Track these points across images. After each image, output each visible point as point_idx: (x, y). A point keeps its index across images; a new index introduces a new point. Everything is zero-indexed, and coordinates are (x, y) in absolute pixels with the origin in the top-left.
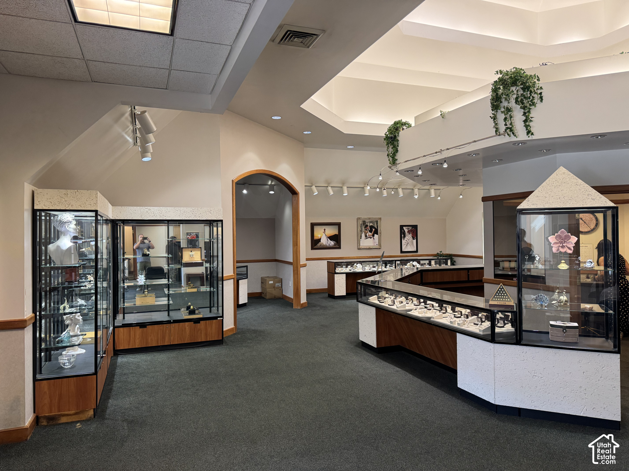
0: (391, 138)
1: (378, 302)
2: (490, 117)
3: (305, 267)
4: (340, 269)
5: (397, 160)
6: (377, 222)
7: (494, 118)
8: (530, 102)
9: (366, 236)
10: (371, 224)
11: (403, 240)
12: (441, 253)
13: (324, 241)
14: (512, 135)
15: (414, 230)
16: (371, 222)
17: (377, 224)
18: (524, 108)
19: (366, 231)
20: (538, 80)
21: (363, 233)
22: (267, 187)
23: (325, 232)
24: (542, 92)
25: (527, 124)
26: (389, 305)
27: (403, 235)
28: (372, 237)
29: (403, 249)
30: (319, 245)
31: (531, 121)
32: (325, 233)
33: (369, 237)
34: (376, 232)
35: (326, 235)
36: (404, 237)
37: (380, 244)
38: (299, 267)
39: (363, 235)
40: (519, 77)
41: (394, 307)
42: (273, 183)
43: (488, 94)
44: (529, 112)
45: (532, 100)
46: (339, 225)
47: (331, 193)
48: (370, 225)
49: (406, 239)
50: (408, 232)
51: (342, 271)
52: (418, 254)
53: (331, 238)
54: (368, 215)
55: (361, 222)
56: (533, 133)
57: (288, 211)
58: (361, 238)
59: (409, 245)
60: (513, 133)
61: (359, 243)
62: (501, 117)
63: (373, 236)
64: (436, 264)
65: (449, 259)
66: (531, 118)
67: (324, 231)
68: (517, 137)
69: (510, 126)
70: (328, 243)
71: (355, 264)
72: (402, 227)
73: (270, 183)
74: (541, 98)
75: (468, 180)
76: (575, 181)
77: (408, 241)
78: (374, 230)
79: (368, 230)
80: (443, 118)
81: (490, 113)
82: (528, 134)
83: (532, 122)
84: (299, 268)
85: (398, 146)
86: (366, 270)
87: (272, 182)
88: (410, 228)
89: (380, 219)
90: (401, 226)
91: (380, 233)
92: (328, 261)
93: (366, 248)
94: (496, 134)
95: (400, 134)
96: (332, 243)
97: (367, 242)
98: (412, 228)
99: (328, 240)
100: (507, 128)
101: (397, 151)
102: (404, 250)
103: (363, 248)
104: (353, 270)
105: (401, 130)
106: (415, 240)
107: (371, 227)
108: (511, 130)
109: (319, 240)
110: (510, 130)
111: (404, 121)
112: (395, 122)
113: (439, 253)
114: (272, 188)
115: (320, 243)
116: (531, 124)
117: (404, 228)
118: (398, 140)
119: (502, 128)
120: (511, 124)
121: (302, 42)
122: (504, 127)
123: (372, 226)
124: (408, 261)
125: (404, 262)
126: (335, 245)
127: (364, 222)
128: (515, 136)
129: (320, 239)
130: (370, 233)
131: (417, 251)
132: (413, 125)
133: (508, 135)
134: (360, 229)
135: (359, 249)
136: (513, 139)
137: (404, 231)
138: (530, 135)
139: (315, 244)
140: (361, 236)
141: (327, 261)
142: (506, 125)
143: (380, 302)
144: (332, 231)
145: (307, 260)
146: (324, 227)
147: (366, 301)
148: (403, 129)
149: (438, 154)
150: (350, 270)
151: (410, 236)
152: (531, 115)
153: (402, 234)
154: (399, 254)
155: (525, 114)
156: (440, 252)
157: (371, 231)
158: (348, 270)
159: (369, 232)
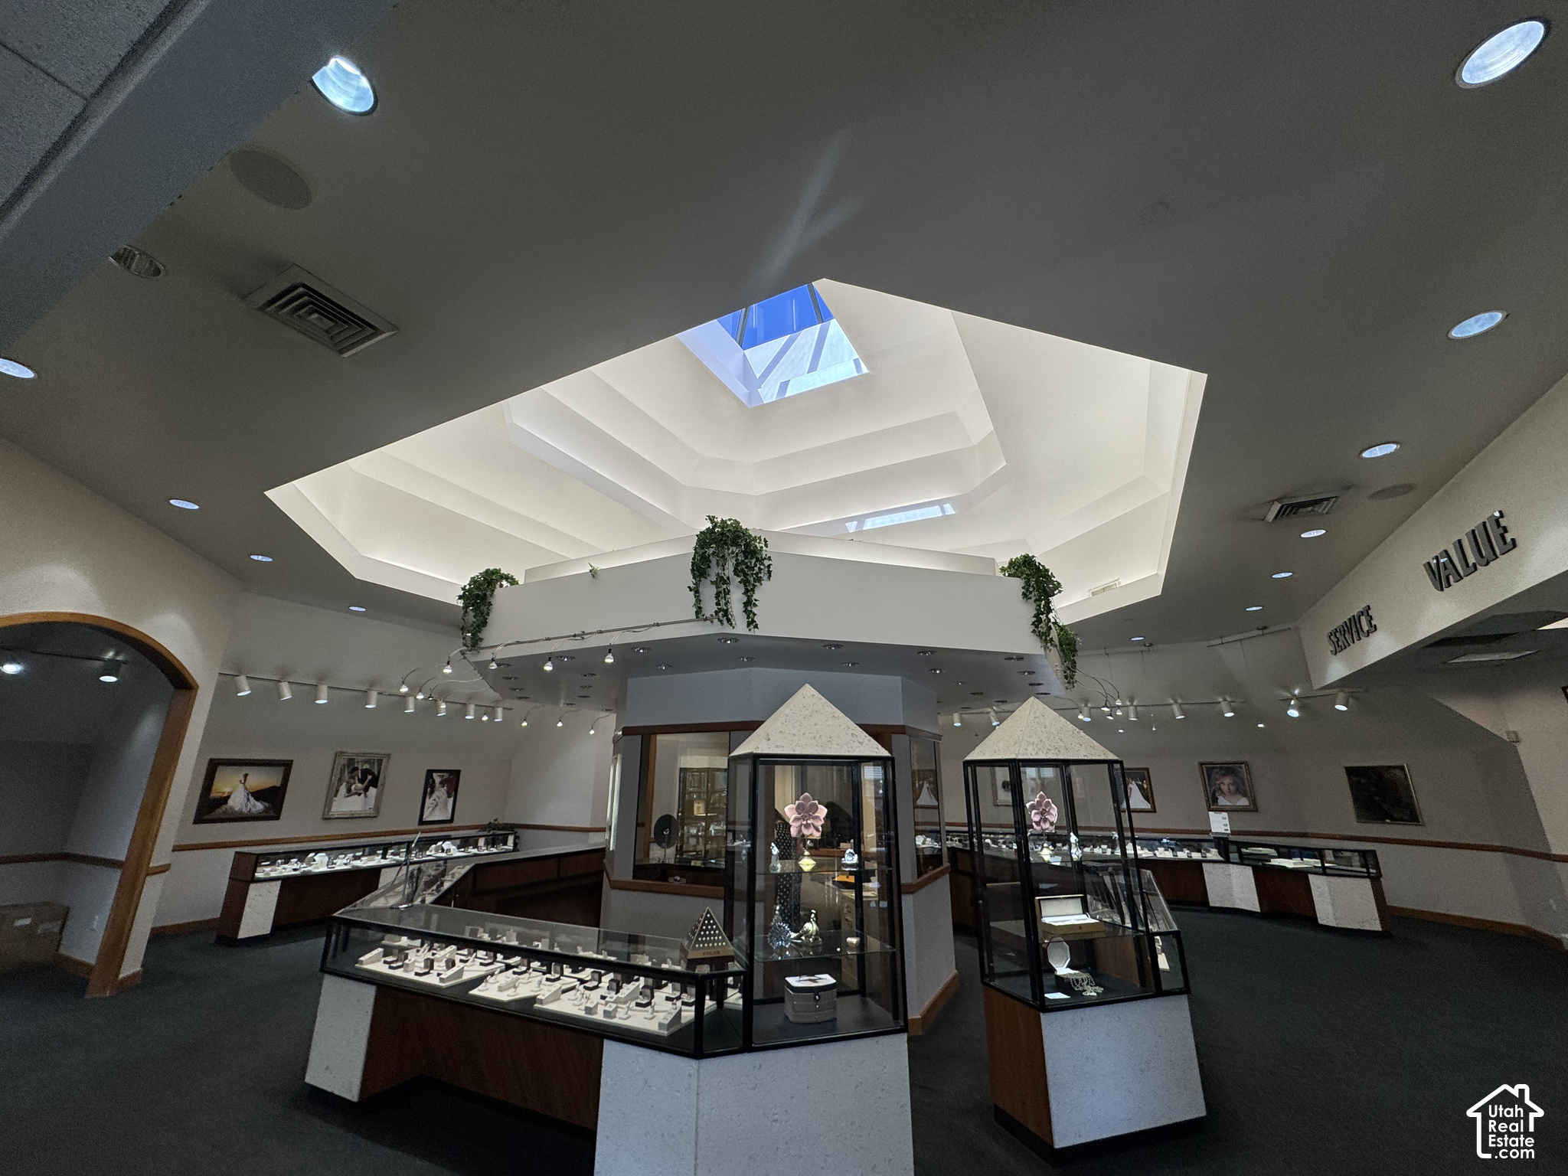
0: (477, 596)
1: (384, 969)
2: (689, 587)
3: (163, 875)
4: (267, 869)
5: (481, 640)
6: (380, 762)
7: (696, 591)
8: (754, 576)
9: (349, 790)
10: (367, 766)
11: (427, 799)
12: (496, 822)
13: (238, 801)
14: (725, 622)
15: (452, 780)
16: (366, 762)
17: (380, 765)
18: (745, 582)
19: (352, 781)
20: (766, 546)
21: (345, 784)
22: (98, 664)
23: (245, 780)
24: (770, 565)
25: (749, 608)
26: (417, 974)
27: (429, 789)
28: (362, 791)
29: (424, 817)
30: (220, 811)
31: (755, 605)
32: (244, 784)
33: (356, 794)
34: (374, 783)
35: (246, 789)
36: (432, 792)
37: (377, 808)
38: (144, 872)
39: (343, 789)
40: (742, 534)
41: (432, 979)
42: (119, 658)
43: (689, 549)
44: (753, 590)
45: (757, 574)
46: (287, 766)
47: (287, 695)
48: (364, 767)
49: (434, 796)
50: (442, 783)
51: (273, 874)
52: (454, 824)
53: (258, 795)
54: (360, 747)
55: (343, 761)
56: (757, 625)
57: (149, 729)
58: (336, 796)
59: (438, 809)
60: (729, 620)
61: (328, 805)
62: (709, 592)
63: (366, 790)
64: (487, 844)
65: (512, 834)
66: (756, 600)
67: (242, 779)
68: (733, 627)
69: (725, 608)
70: (247, 806)
71: (311, 855)
72: (430, 773)
73: (110, 655)
74: (769, 572)
75: (586, 697)
76: (830, 710)
77: (437, 799)
78: (369, 777)
79: (356, 778)
80: (594, 577)
81: (690, 580)
82: (748, 626)
83: (756, 608)
84: (142, 876)
85: (488, 614)
86: (337, 868)
87: (117, 654)
88: (446, 775)
89: (389, 755)
90: (428, 771)
91: (383, 784)
92: (238, 849)
93: (343, 816)
94: (697, 617)
95: (495, 593)
96: (260, 806)
97: (347, 804)
98: (450, 775)
99: (248, 799)
100: (720, 610)
101: (484, 623)
102: (427, 817)
103: (336, 816)
104: (302, 870)
105: (498, 586)
106: (452, 799)
107: (365, 772)
108: (726, 613)
109: (225, 800)
110: (724, 614)
111: (504, 571)
112: (487, 570)
113: (492, 821)
114: (111, 668)
115: (224, 807)
116: (754, 610)
117: (435, 775)
118: (490, 604)
119: (710, 608)
120: (726, 604)
121: (327, 332)
122: (716, 608)
123: (367, 769)
124: (435, 841)
125: (425, 844)
126: (266, 810)
127: (351, 761)
128: (731, 624)
129: (228, 797)
130: (360, 785)
131: (451, 820)
132: (521, 582)
133: (721, 621)
134: (338, 776)
135: (325, 819)
136: (728, 629)
137: (434, 781)
138: (752, 627)
139: (210, 808)
140: (337, 791)
141: (236, 852)
142: (718, 604)
143: (390, 968)
144: (262, 779)
145: (177, 849)
146: (245, 770)
147: (348, 969)
148: (501, 586)
149: (577, 638)
150: (295, 870)
151: (444, 790)
152: (755, 597)
153: (429, 787)
154: (415, 826)
155: (746, 592)
156: (495, 820)
157: (361, 781)
158: (287, 869)
159: (357, 781)
